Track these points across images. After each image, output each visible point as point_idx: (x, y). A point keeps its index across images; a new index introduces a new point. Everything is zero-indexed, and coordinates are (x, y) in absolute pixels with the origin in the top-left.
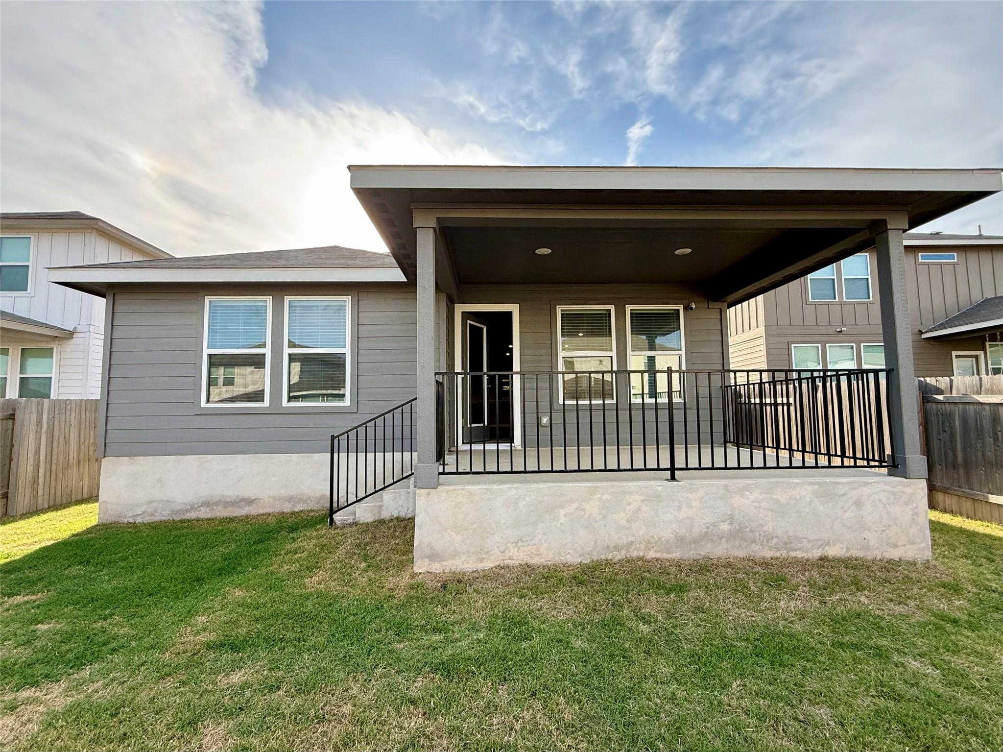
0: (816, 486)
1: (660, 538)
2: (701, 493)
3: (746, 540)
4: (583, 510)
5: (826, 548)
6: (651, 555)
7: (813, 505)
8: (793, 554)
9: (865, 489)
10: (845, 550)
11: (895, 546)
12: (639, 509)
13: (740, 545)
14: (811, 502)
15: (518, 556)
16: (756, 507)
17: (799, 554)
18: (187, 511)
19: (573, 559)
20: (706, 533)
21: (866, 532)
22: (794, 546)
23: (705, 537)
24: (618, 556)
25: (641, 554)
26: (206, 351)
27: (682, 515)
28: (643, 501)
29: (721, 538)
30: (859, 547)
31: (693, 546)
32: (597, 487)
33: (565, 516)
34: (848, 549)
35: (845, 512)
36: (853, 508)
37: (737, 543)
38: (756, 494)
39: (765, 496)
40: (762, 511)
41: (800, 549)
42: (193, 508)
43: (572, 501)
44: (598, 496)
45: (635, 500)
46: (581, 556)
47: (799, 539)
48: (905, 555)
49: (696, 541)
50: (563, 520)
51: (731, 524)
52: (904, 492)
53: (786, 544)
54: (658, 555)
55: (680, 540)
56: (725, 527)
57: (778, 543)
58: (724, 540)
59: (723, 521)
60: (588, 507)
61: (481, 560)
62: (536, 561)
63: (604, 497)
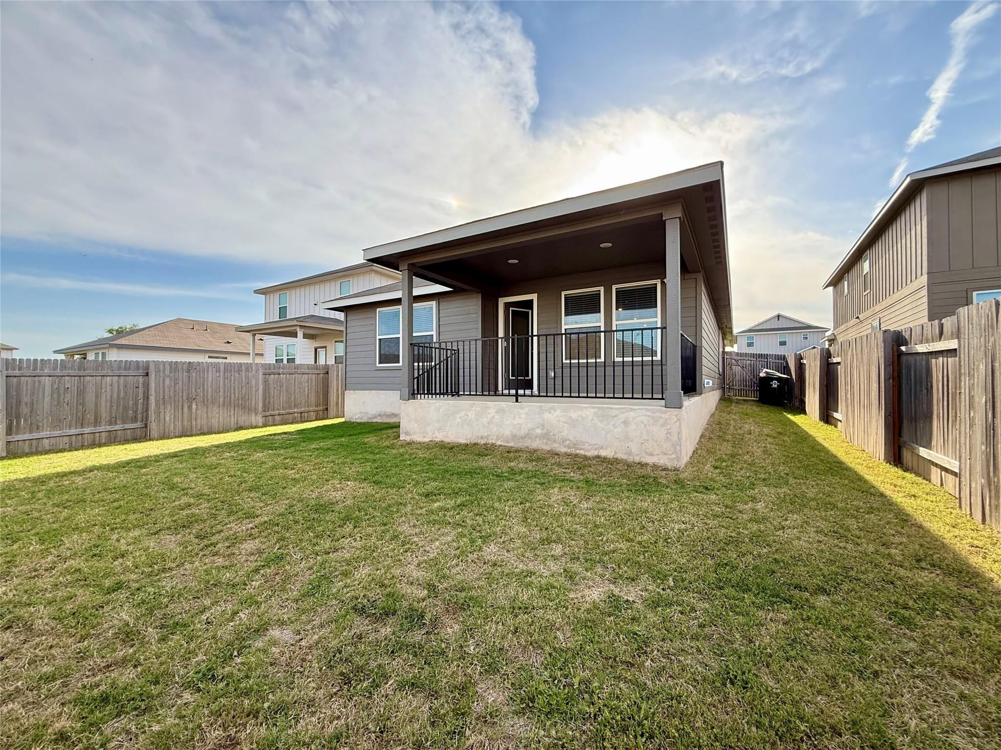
0: (597, 409)
1: (503, 434)
2: (526, 410)
3: (550, 440)
4: (468, 415)
5: (601, 450)
6: (499, 443)
7: (594, 422)
8: (578, 451)
9: (631, 413)
10: (613, 453)
11: (652, 455)
12: (494, 417)
13: (547, 443)
14: (592, 420)
15: (439, 437)
16: (557, 421)
17: (582, 452)
18: (373, 418)
19: (463, 441)
20: (528, 434)
21: (630, 443)
22: (580, 447)
23: (528, 435)
24: (482, 442)
25: (494, 442)
26: (378, 337)
27: (515, 422)
28: (496, 412)
29: (536, 437)
30: (624, 452)
31: (521, 440)
32: (474, 403)
33: (460, 418)
34: (616, 453)
35: (616, 428)
36: (622, 426)
37: (545, 441)
38: (558, 412)
39: (563, 413)
40: (561, 423)
41: (583, 449)
42: (375, 417)
43: (462, 410)
44: (474, 408)
45: (492, 412)
46: (466, 439)
47: (583, 443)
48: (658, 461)
49: (522, 438)
50: (458, 420)
51: (542, 429)
52: (661, 417)
53: (575, 444)
54: (502, 444)
55: (514, 436)
56: (539, 431)
57: (569, 444)
58: (538, 438)
59: (538, 428)
60: (469, 414)
61: (424, 437)
62: (447, 440)
63: (477, 409)
